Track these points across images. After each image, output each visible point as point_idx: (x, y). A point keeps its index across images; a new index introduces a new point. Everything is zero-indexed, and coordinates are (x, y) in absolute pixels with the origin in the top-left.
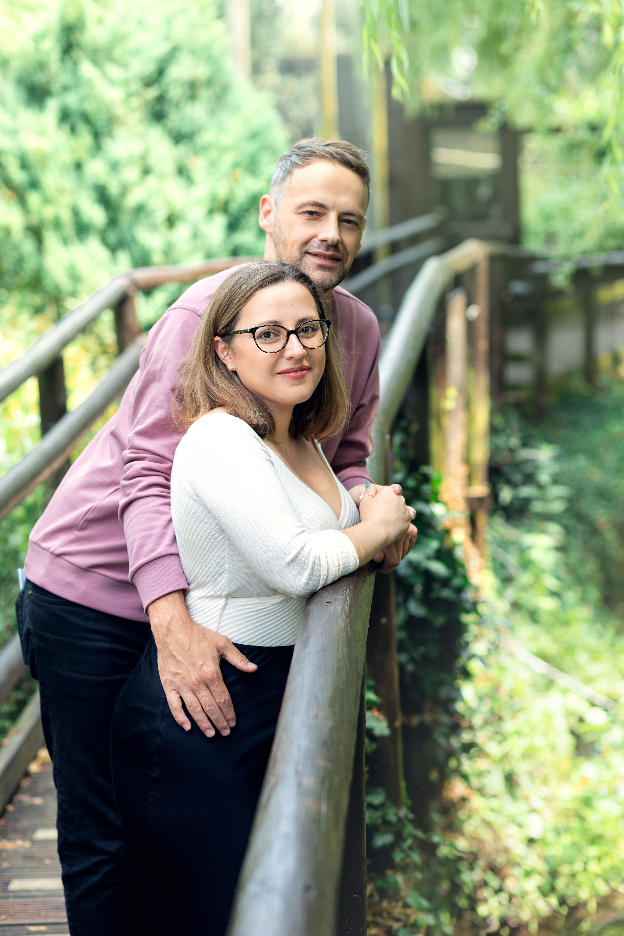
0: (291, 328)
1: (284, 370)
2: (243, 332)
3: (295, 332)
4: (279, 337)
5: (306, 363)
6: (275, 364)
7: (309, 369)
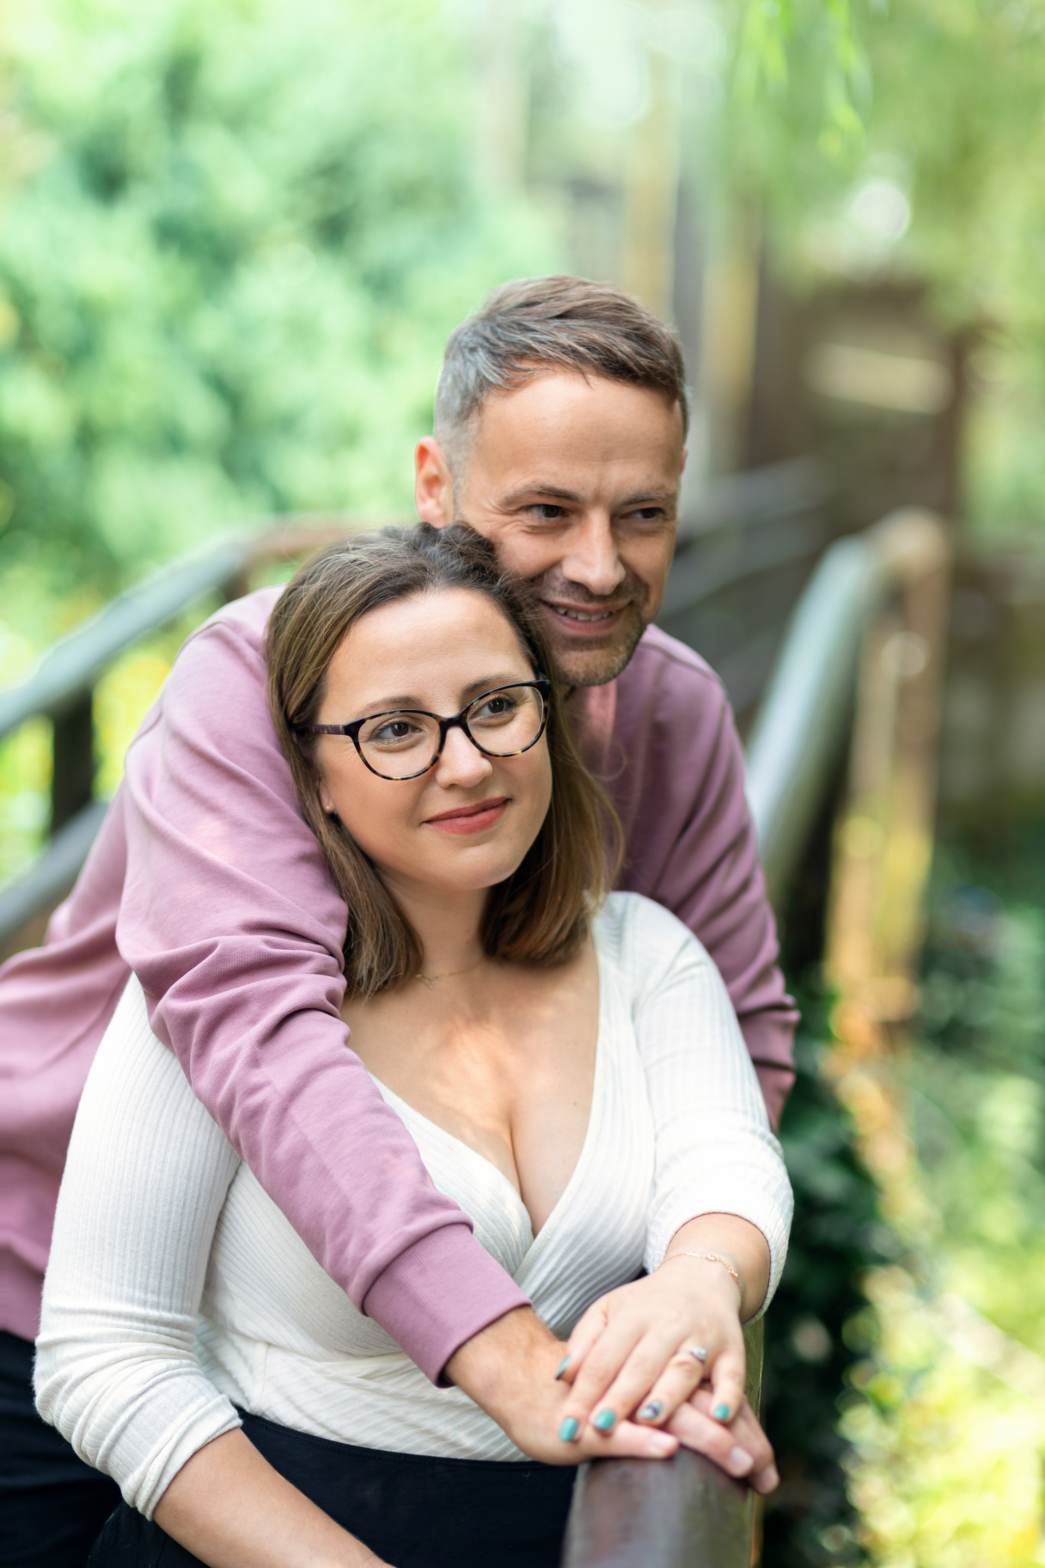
0: (449, 711)
1: (440, 816)
2: (332, 732)
3: (460, 722)
4: (421, 734)
5: (496, 793)
6: (418, 800)
7: (506, 802)
